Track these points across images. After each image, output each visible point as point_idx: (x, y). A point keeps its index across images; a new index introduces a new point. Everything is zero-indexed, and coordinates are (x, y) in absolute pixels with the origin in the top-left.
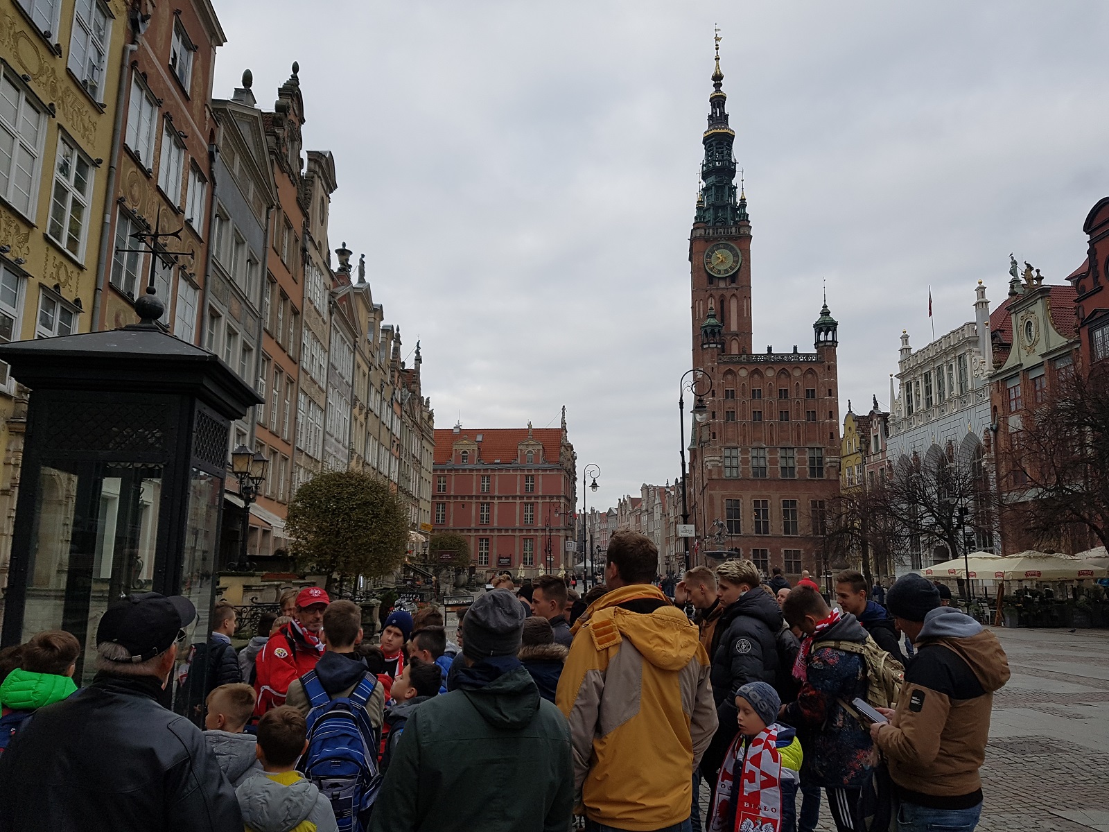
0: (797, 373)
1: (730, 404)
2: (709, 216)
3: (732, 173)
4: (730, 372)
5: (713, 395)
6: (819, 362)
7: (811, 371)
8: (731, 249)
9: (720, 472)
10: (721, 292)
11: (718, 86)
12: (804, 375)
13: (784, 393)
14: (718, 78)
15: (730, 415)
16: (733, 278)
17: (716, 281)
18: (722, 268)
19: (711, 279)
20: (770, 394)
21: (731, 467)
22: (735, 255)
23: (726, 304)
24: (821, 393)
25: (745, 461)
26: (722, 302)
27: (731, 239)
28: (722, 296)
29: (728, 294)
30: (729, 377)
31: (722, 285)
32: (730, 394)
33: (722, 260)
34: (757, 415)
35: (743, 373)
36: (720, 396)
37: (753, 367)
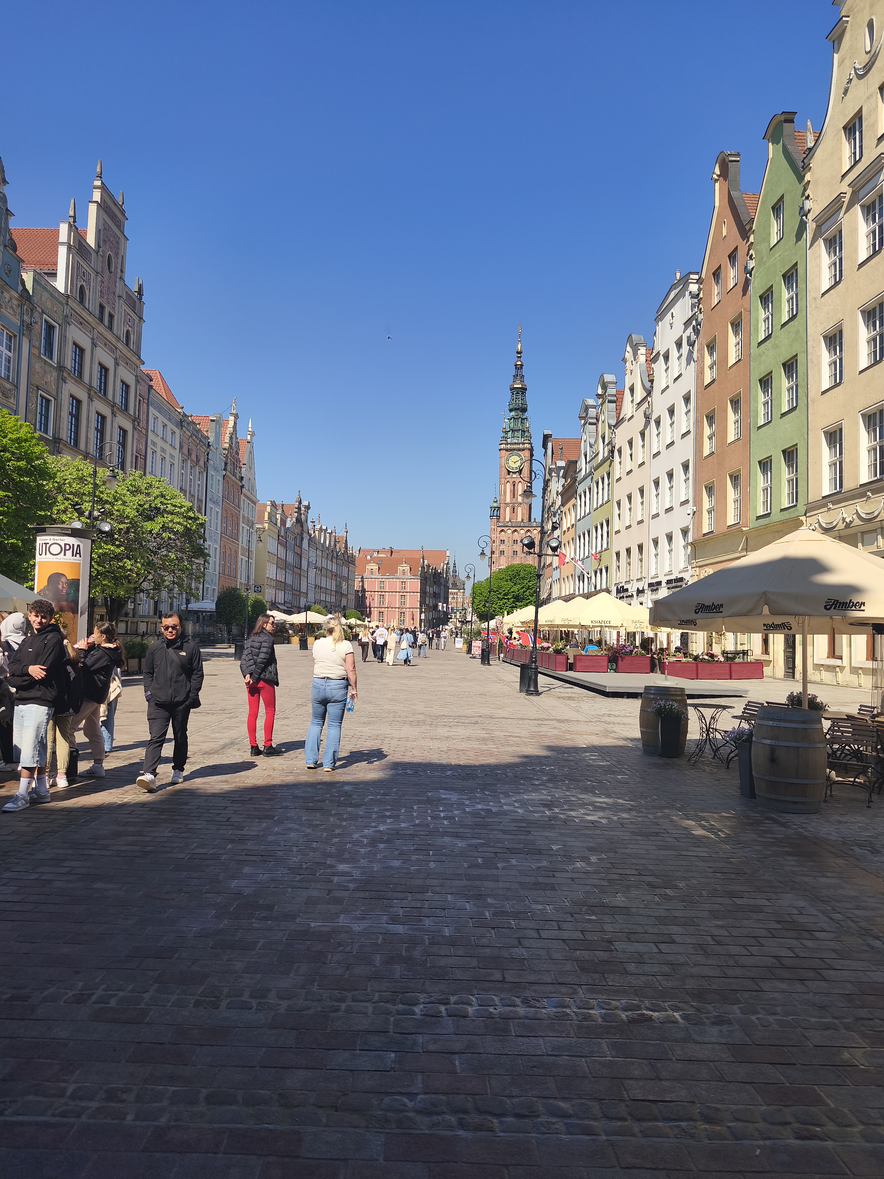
1: (502, 547)
3: (525, 410)
5: (494, 542)
8: (519, 456)
10: (513, 480)
15: (502, 553)
16: (520, 472)
17: (511, 473)
18: (514, 466)
19: (509, 472)
22: (522, 459)
23: (516, 486)
26: (514, 485)
27: (519, 450)
28: (514, 482)
29: (517, 482)
31: (515, 475)
32: (503, 542)
33: (515, 462)
34: (515, 553)
35: (509, 532)
36: (498, 543)
37: (514, 529)
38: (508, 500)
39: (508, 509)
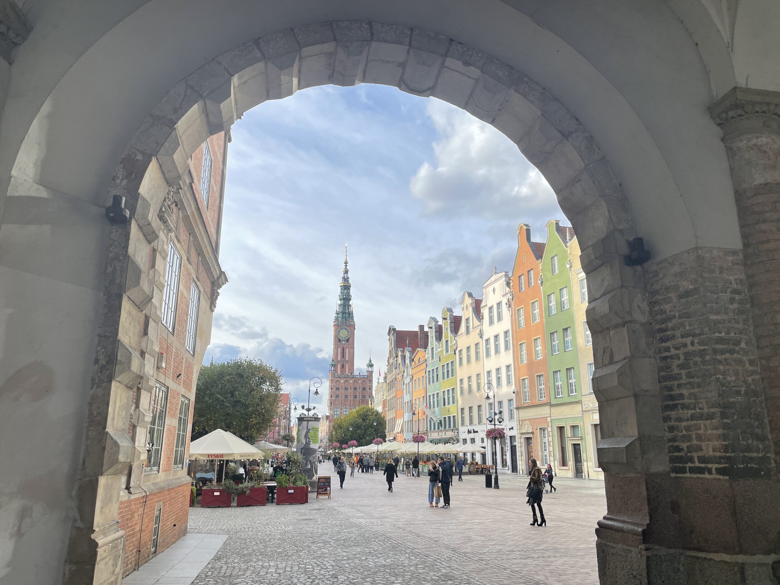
0: (360, 382)
1: (337, 392)
2: (340, 315)
3: (350, 299)
4: (338, 381)
5: (332, 389)
6: (367, 378)
7: (364, 381)
8: (347, 330)
9: (333, 417)
10: (342, 346)
11: (346, 266)
12: (362, 383)
13: (355, 389)
14: (346, 263)
15: (337, 396)
16: (348, 340)
17: (341, 341)
18: (344, 336)
19: (340, 340)
20: (351, 389)
21: (337, 415)
22: (348, 332)
23: (345, 350)
24: (367, 389)
25: (341, 413)
26: (343, 349)
27: (347, 326)
29: (345, 347)
30: (338, 382)
31: (343, 342)
32: (338, 389)
33: (344, 334)
34: (346, 396)
35: (342, 381)
36: (334, 390)
37: (346, 379)
38: (339, 359)
39: (339, 366)
